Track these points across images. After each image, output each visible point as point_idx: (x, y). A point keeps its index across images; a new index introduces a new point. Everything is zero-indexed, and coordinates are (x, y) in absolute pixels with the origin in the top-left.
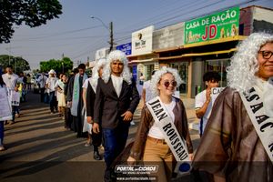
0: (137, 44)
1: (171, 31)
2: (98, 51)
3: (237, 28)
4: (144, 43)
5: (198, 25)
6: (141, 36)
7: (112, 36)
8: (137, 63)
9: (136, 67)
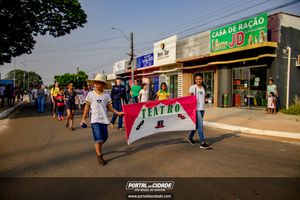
0: (159, 55)
1: (196, 40)
2: (116, 63)
3: (266, 34)
4: (167, 53)
5: (225, 32)
6: (163, 46)
8: (158, 74)
9: (158, 78)
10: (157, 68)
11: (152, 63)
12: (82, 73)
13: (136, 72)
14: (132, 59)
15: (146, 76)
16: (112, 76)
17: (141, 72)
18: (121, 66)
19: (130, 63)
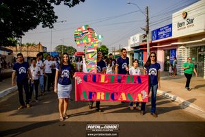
0: (180, 25)
2: (131, 38)
4: (191, 21)
7: (148, 21)
8: (177, 45)
9: (175, 50)
10: (176, 40)
11: (171, 35)
12: (104, 47)
13: (151, 45)
14: (147, 32)
15: (161, 48)
17: (156, 44)
18: (136, 40)
19: (145, 36)
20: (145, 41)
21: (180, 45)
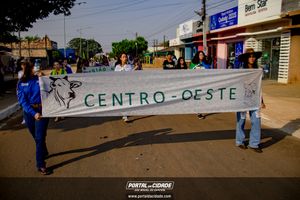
2: (181, 26)
4: (263, 4)
8: (244, 37)
9: (242, 43)
10: (243, 29)
11: (236, 22)
12: (141, 39)
13: (209, 36)
14: (204, 18)
15: (222, 41)
16: (175, 42)
17: (215, 35)
18: (187, 29)
19: (201, 24)
20: (201, 30)
21: (249, 37)
